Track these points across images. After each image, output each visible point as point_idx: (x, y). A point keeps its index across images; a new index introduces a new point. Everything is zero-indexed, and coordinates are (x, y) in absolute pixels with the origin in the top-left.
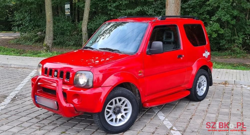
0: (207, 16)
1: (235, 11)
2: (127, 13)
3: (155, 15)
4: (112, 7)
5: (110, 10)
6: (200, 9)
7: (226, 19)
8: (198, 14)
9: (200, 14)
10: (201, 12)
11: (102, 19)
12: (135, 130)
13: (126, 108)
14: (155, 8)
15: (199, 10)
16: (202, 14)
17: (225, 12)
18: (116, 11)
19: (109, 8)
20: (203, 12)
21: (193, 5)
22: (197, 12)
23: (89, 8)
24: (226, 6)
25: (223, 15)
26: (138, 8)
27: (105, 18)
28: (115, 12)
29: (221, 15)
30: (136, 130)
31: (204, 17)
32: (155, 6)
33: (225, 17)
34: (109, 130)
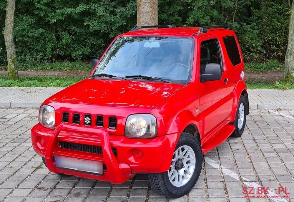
0: (180, 17)
1: (215, 11)
2: (66, 14)
3: (108, 16)
4: (41, 4)
5: (38, 8)
6: (170, 7)
7: (205, 21)
8: (167, 15)
9: (170, 15)
10: (172, 13)
11: (26, 23)
12: (198, 188)
13: (189, 159)
14: (105, 6)
15: (168, 10)
16: (172, 15)
17: (203, 13)
18: (48, 11)
19: (37, 5)
20: (173, 13)
21: (161, 3)
22: (166, 13)
23: (14, 6)
24: (205, 5)
25: (201, 17)
26: (81, 6)
27: (30, 20)
28: (46, 12)
29: (199, 16)
30: (200, 188)
31: (175, 20)
32: (105, 4)
33: (204, 19)
34: (174, 193)
